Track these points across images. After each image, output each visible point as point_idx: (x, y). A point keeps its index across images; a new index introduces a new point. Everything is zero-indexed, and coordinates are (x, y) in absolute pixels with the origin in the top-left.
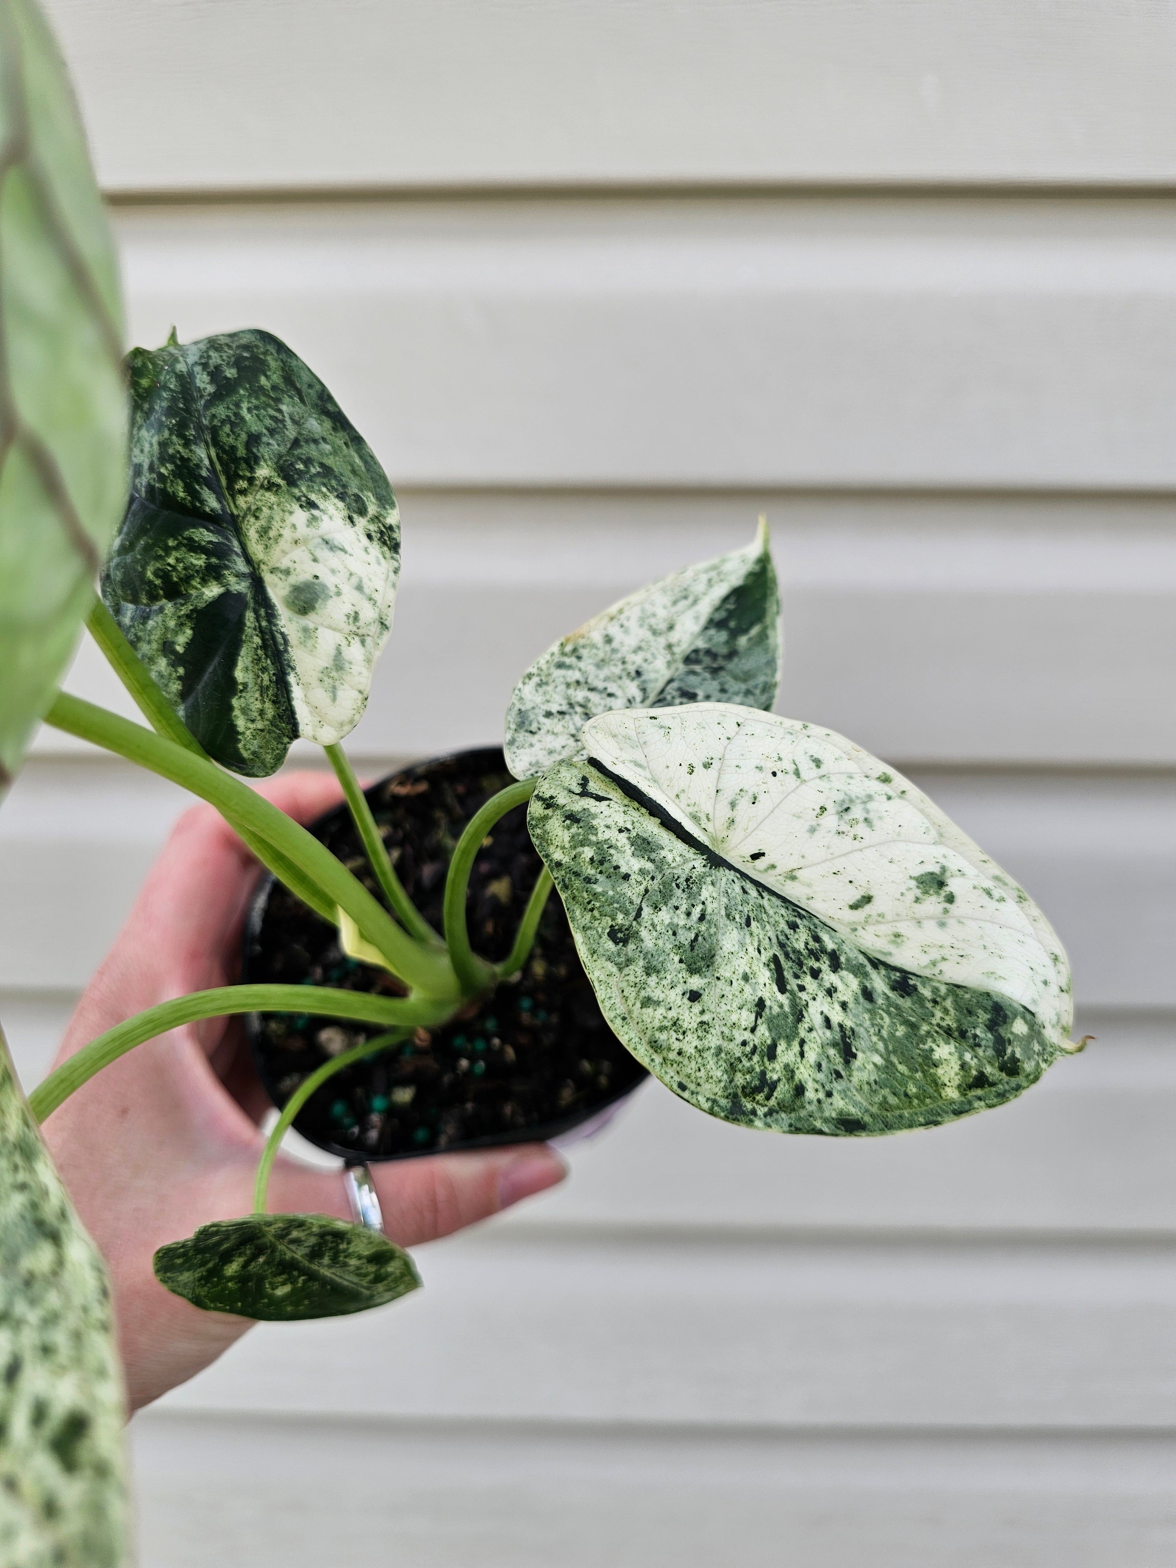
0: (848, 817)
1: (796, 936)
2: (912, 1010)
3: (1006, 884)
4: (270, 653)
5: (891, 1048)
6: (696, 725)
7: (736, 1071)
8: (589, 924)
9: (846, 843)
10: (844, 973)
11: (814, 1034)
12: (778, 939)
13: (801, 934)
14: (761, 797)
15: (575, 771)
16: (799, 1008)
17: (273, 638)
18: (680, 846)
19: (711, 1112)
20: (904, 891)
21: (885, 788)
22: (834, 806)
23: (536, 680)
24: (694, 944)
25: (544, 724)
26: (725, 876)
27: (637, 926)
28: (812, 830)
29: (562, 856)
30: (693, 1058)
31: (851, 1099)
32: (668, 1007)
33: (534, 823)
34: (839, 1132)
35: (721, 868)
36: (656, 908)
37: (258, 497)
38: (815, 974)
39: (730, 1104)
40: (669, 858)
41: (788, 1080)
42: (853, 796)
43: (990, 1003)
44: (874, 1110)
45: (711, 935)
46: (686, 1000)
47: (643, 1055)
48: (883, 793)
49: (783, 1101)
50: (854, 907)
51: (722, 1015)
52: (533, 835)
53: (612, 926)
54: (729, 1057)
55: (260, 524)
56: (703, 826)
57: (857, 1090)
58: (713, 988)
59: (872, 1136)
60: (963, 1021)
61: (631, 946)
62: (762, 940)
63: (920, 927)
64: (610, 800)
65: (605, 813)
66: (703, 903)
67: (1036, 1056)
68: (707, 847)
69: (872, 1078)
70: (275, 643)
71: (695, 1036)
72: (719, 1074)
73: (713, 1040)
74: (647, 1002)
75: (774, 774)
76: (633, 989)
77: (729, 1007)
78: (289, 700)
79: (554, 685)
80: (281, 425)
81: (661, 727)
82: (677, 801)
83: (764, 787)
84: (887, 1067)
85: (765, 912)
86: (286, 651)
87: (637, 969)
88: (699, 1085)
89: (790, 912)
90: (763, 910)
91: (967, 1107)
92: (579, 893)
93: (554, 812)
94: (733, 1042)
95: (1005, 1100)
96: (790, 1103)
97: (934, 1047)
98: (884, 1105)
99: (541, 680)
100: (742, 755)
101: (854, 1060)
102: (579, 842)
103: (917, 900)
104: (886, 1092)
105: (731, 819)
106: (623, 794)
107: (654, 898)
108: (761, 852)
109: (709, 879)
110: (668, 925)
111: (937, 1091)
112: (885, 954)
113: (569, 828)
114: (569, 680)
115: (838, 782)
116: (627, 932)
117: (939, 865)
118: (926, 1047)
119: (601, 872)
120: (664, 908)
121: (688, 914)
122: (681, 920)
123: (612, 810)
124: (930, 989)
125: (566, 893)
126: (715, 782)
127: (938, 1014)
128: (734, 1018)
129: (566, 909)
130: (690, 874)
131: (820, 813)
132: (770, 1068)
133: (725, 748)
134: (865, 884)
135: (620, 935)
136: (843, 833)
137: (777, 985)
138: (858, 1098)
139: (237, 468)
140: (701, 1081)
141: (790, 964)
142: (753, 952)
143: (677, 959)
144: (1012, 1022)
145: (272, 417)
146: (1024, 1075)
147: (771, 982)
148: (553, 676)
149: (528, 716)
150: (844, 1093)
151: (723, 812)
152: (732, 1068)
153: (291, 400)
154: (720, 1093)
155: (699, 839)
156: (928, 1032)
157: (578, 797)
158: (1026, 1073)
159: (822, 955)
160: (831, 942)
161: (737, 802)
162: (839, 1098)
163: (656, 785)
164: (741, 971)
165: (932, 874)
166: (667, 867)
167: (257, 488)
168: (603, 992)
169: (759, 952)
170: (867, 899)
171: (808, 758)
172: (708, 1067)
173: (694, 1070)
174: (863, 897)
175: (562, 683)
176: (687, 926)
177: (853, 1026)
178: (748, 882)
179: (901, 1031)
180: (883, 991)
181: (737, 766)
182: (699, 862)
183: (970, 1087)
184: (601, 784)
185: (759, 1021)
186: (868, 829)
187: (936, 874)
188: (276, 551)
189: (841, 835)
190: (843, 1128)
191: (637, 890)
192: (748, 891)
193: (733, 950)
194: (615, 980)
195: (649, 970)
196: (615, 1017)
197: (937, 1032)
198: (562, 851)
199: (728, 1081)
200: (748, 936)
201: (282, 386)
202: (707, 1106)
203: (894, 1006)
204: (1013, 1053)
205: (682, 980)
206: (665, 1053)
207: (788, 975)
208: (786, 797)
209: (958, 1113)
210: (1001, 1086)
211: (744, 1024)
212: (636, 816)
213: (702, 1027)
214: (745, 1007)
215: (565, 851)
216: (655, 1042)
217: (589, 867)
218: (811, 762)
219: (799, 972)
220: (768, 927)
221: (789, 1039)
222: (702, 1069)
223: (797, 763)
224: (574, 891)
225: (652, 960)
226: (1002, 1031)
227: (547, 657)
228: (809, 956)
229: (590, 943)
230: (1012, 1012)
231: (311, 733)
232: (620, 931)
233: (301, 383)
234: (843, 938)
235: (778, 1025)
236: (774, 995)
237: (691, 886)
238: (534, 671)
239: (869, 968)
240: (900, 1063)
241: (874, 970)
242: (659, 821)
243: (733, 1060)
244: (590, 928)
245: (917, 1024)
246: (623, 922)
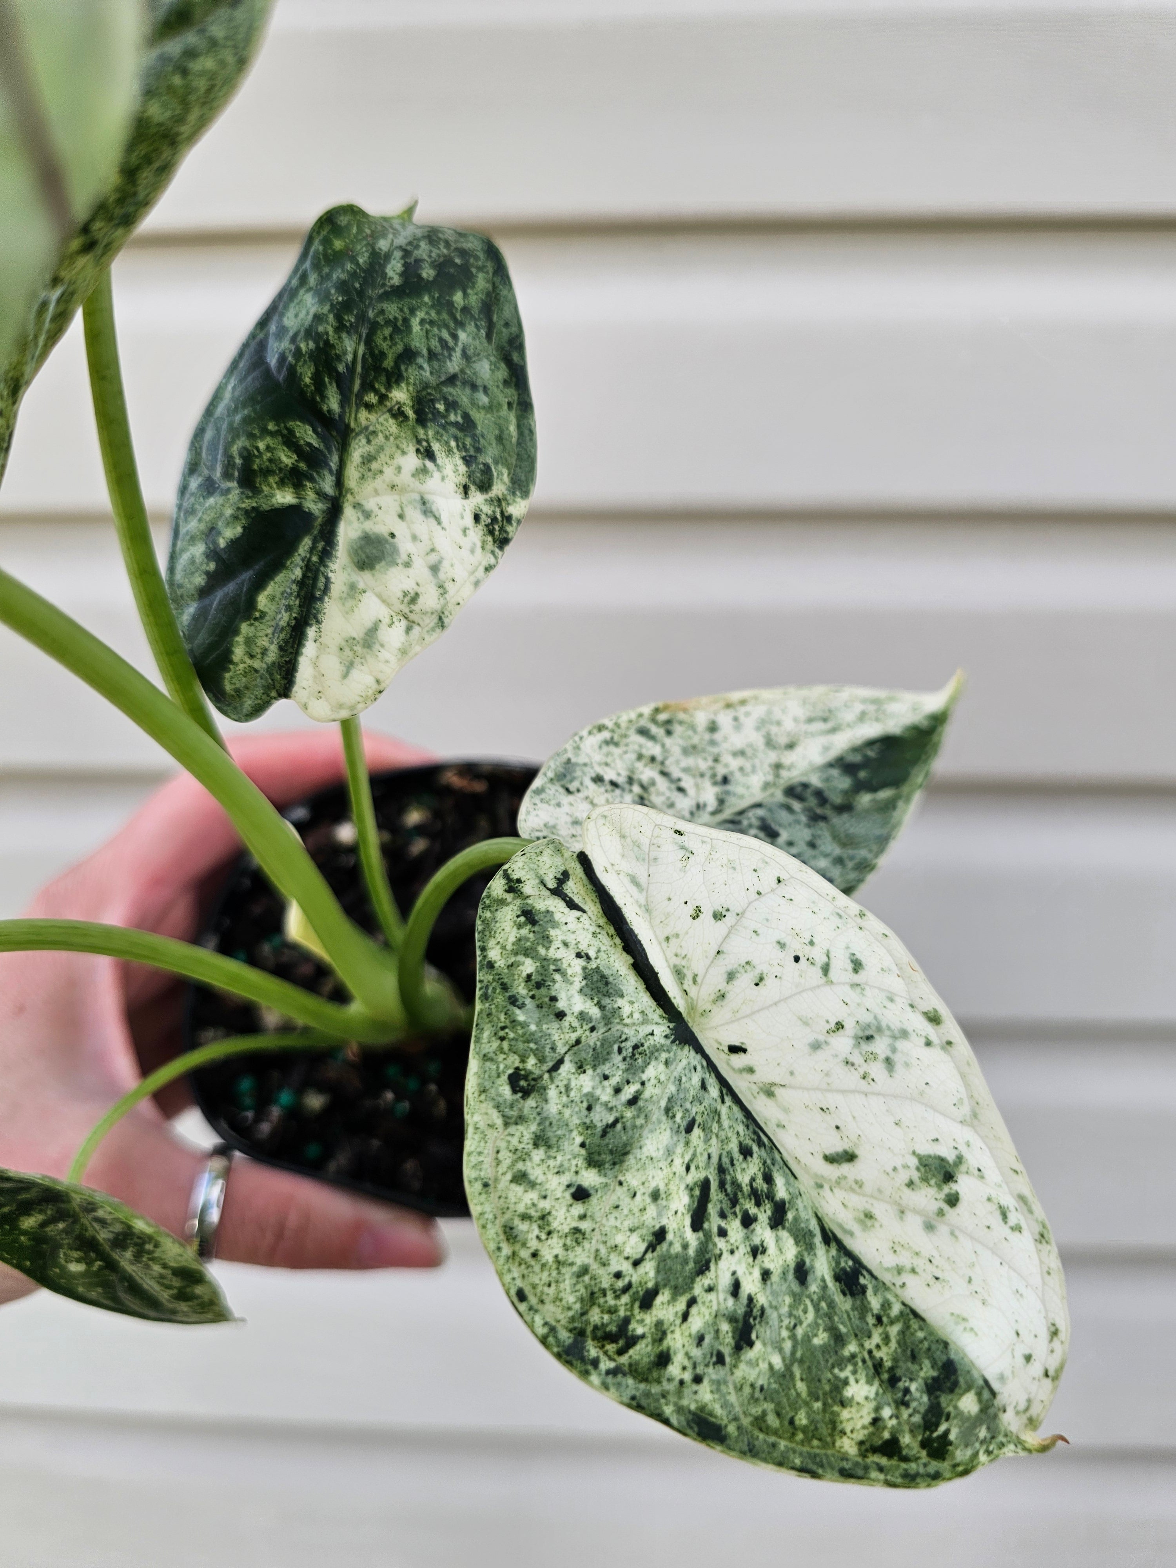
0: (866, 1047)
1: (744, 1165)
2: (848, 1316)
3: (1031, 1211)
4: (302, 593)
5: (799, 1354)
6: (725, 861)
7: (594, 1304)
8: (492, 1055)
9: (852, 1079)
10: (784, 1234)
11: (712, 1296)
12: (720, 1159)
13: (751, 1165)
14: (769, 981)
15: (558, 860)
16: (707, 1256)
17: (315, 579)
18: (646, 1000)
19: (544, 1341)
20: (899, 1167)
21: (929, 1029)
22: (855, 1027)
23: (606, 735)
24: (608, 1130)
25: (587, 787)
26: (687, 1056)
27: (548, 1081)
28: (816, 1046)
29: (499, 957)
30: (548, 1267)
31: (723, 1396)
32: (544, 1193)
33: (488, 902)
34: (689, 1431)
35: (687, 1047)
36: (581, 1068)
37: (381, 420)
38: (748, 1221)
39: (571, 1341)
40: (626, 1010)
41: (654, 1341)
42: (884, 1024)
43: (944, 1358)
44: (746, 1421)
45: (634, 1127)
46: (568, 1195)
47: (490, 1237)
48: (924, 1034)
49: (637, 1363)
50: (830, 1159)
51: (606, 1228)
52: (480, 917)
53: (517, 1069)
54: (593, 1283)
55: (368, 449)
56: (685, 987)
57: (735, 1387)
58: (609, 1193)
59: (728, 1454)
60: (901, 1364)
61: (531, 1102)
62: (698, 1154)
63: (901, 1218)
64: (584, 911)
65: (570, 926)
66: (643, 1084)
67: (977, 1445)
68: (680, 1014)
69: (760, 1382)
70: (314, 586)
71: (561, 1242)
72: (571, 1299)
73: (581, 1256)
74: (521, 1178)
75: (797, 959)
76: (511, 1155)
77: (618, 1224)
78: (297, 653)
79: (625, 749)
80: (445, 353)
81: (683, 848)
82: (664, 944)
83: (777, 970)
84: (784, 1376)
85: (719, 1122)
86: (321, 599)
87: (525, 1133)
88: (542, 1302)
89: (750, 1132)
90: (716, 1118)
91: (860, 1472)
92: (497, 1011)
93: (514, 899)
94: (606, 1268)
95: (913, 1485)
96: (645, 1369)
97: (852, 1380)
98: (760, 1422)
99: (612, 738)
100: (767, 920)
101: (748, 1348)
102: (523, 949)
103: (910, 1184)
104: (769, 1406)
105: (722, 992)
106: (601, 912)
107: (583, 1055)
108: (744, 1046)
109: (664, 1056)
110: (586, 1095)
111: (832, 1435)
112: (845, 1231)
113: (520, 926)
114: (644, 752)
115: (873, 1000)
116: (533, 1083)
117: (956, 1152)
118: (842, 1375)
119: (533, 997)
120: (590, 1072)
121: (617, 1091)
122: (605, 1094)
123: (580, 925)
124: (881, 1301)
125: (484, 1004)
126: (720, 939)
127: (876, 1339)
128: (619, 1239)
129: (475, 1023)
130: (643, 1041)
131: (834, 1029)
132: (638, 1317)
133: (750, 904)
134: (853, 1137)
135: (523, 1083)
136: (853, 1065)
137: (692, 1217)
138: (733, 1398)
139: (376, 378)
140: (547, 1300)
141: (721, 1196)
142: (679, 1167)
143: (579, 1140)
144: (962, 1395)
145: (441, 340)
146: (951, 1463)
147: (685, 1212)
148: (628, 740)
149: (574, 771)
150: (718, 1385)
151: (714, 981)
152: (592, 1298)
153: (475, 330)
154: (563, 1322)
155: (673, 1001)
156: (853, 1356)
157: (548, 893)
158: (954, 1462)
159: (766, 1201)
160: (784, 1189)
161: (738, 975)
162: (708, 1390)
163: (647, 915)
164: (653, 1185)
165: (942, 1160)
166: (618, 1020)
167: (385, 410)
168: (475, 1143)
169: (688, 1169)
170: (849, 1157)
171: (848, 955)
172: (562, 1286)
173: (542, 1282)
174: (845, 1152)
175: (635, 751)
176: (610, 1105)
177: (766, 1305)
178: (713, 1075)
179: (821, 1338)
180: (823, 1276)
181: (755, 932)
182: (661, 1029)
183: (875, 1450)
184: (581, 887)
185: (649, 1255)
186: (886, 1073)
187: (948, 1162)
188: (369, 486)
189: (849, 1066)
190: (696, 1429)
191: (567, 1036)
192: (708, 1087)
193: (654, 1155)
194: (496, 1134)
195: (540, 1140)
196: (476, 1179)
197: (864, 1361)
198: (500, 951)
199: (579, 1312)
200: (681, 1145)
201: (475, 312)
202: (542, 1331)
203: (829, 1301)
204: (947, 1432)
205: (573, 1169)
206: (517, 1247)
207: (712, 1209)
208: (800, 993)
209: (847, 1474)
210: (913, 1465)
211: (628, 1251)
212: (607, 943)
213: (574, 1233)
214: (639, 1232)
215: (504, 952)
216: (511, 1228)
217: (523, 984)
218: (849, 961)
219: (728, 1212)
220: (714, 1141)
221: (677, 1292)
222: (553, 1285)
223: (831, 956)
224: (493, 1007)
225: (548, 1129)
226: (944, 1399)
227: (633, 715)
228: (749, 1196)
229: (483, 1078)
230: (966, 1382)
231: (304, 700)
232: (525, 1078)
233: (499, 317)
234: (802, 1190)
235: (670, 1269)
236: (682, 1230)
237: (637, 1056)
238: (610, 724)
239: (818, 1240)
240: (802, 1380)
241: (823, 1245)
242: (632, 961)
243: (596, 1289)
244: (491, 1060)
245: (845, 1338)
246: (533, 1069)
